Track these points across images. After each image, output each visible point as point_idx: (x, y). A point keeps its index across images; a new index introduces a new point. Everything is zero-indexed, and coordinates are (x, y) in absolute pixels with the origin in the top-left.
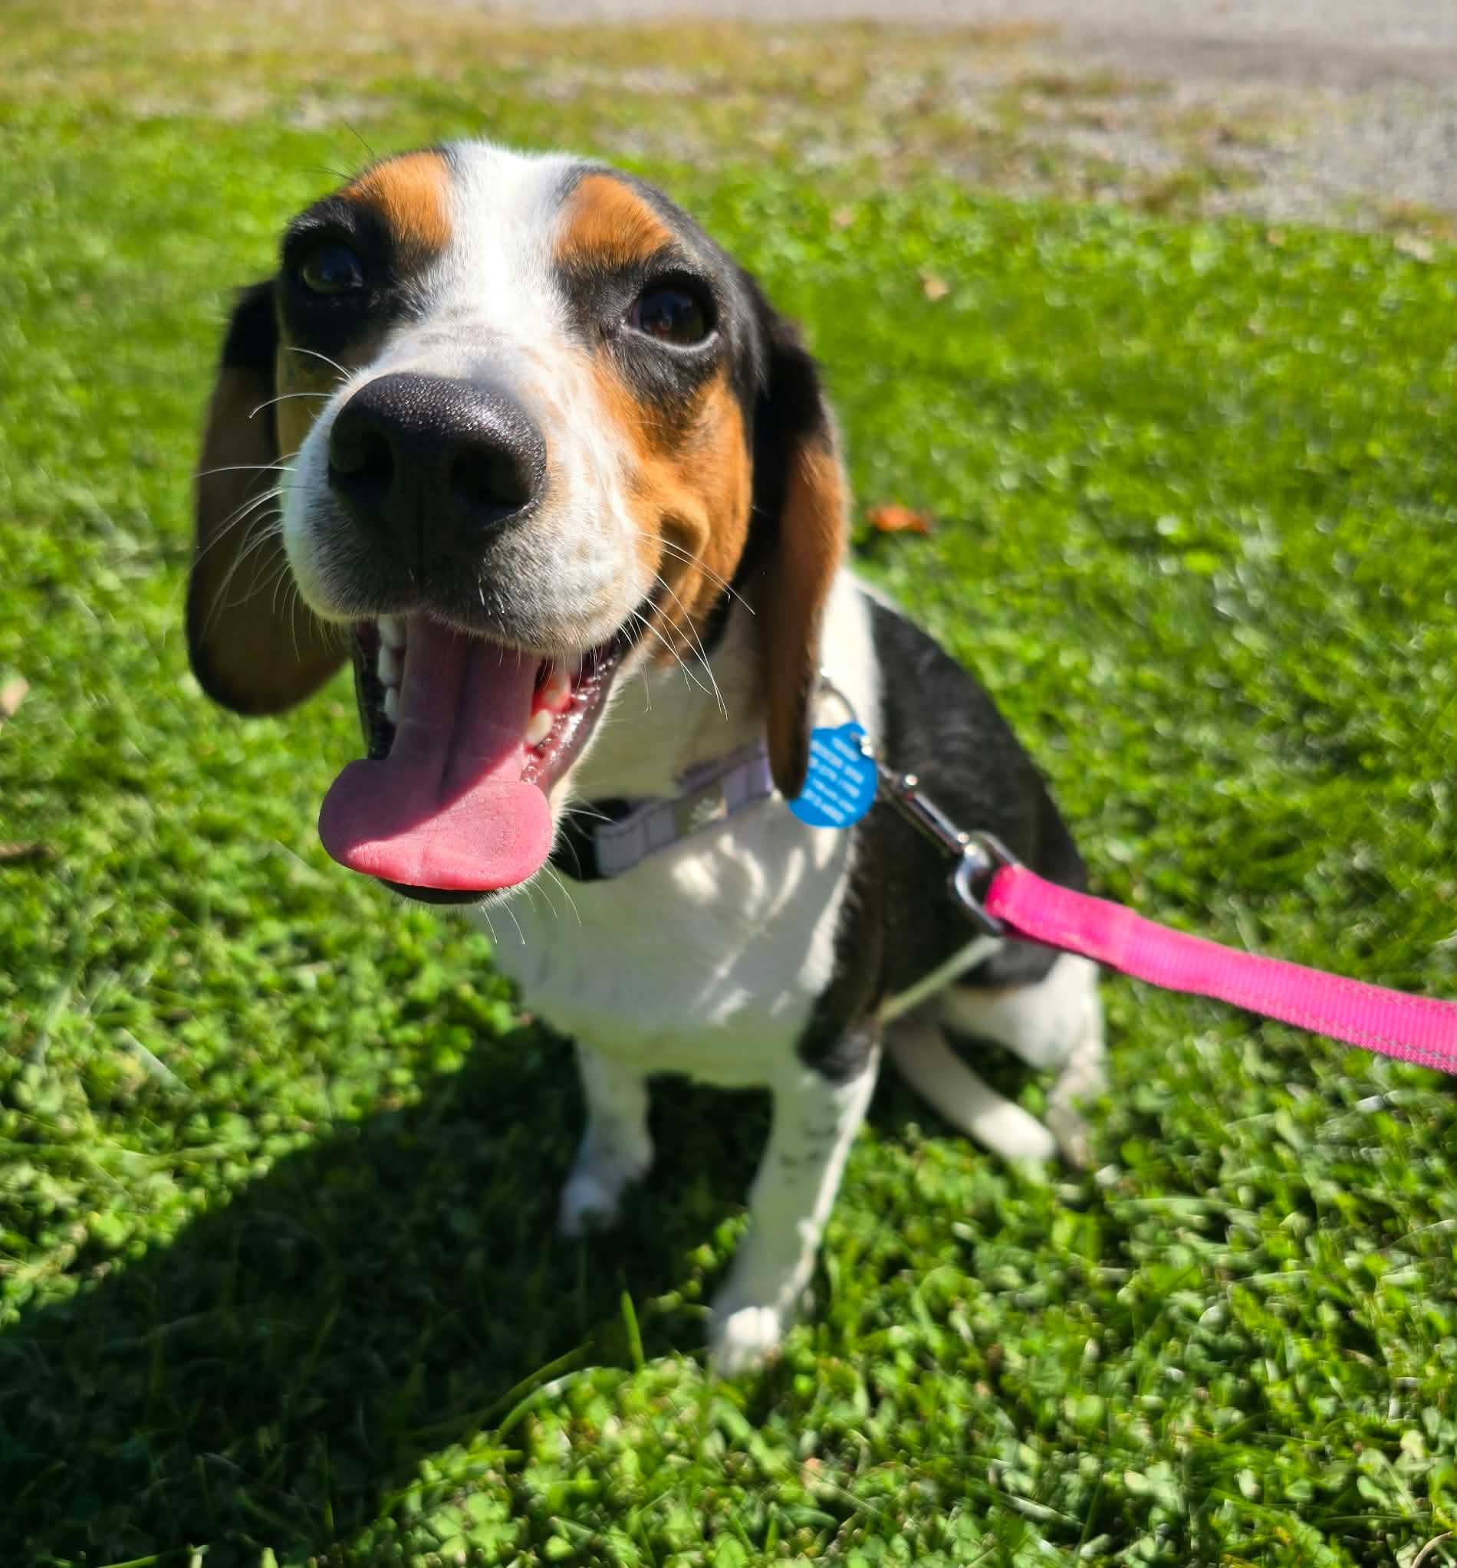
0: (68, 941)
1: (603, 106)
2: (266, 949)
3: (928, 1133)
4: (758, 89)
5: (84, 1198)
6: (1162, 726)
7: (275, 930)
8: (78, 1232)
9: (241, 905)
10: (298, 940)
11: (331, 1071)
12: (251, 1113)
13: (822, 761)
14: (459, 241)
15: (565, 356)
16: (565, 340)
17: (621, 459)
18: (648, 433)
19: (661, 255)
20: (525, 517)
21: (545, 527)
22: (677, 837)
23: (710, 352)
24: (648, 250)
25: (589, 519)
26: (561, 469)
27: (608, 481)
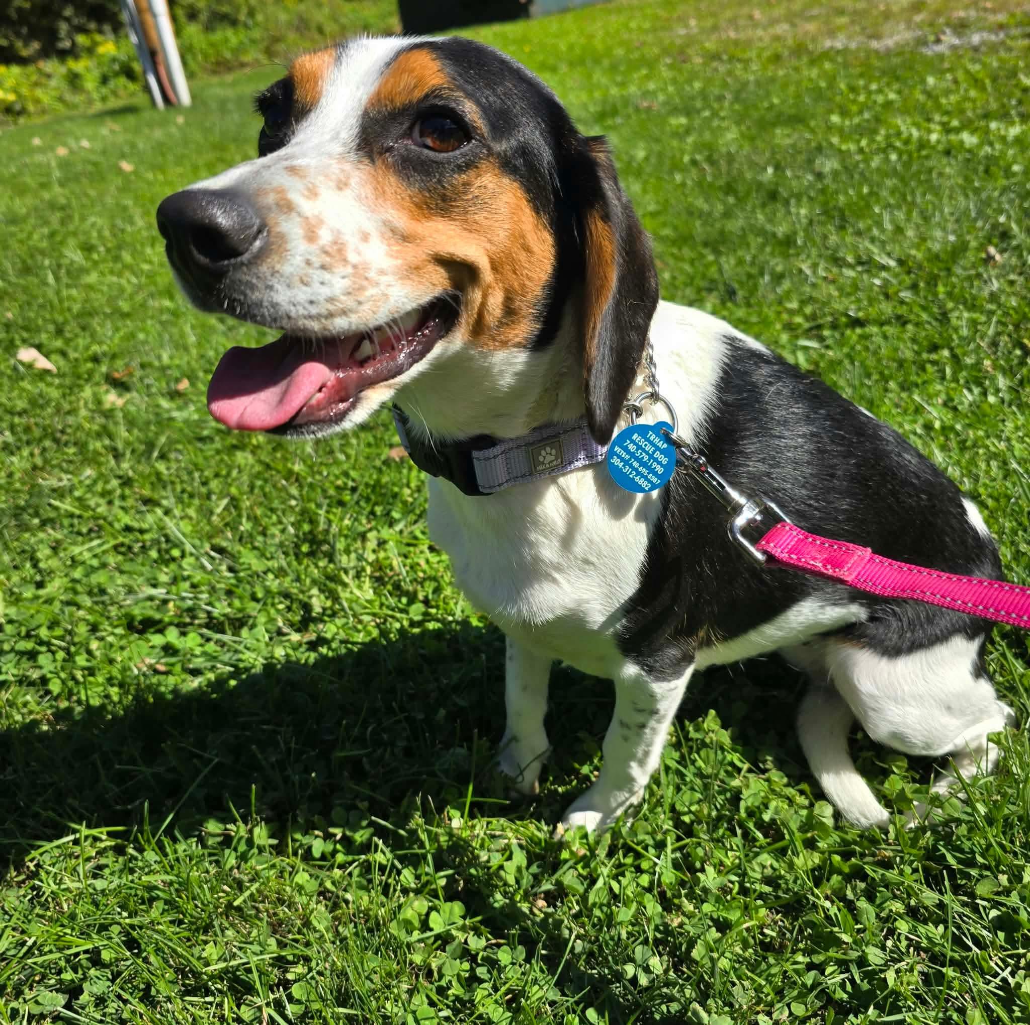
13: (639, 447)
14: (323, 101)
15: (348, 167)
16: (353, 156)
17: (385, 223)
18: (418, 206)
19: (427, 96)
20: (242, 264)
21: (264, 269)
22: (531, 474)
23: (464, 155)
24: (418, 94)
25: (308, 263)
26: (282, 237)
27: (365, 237)
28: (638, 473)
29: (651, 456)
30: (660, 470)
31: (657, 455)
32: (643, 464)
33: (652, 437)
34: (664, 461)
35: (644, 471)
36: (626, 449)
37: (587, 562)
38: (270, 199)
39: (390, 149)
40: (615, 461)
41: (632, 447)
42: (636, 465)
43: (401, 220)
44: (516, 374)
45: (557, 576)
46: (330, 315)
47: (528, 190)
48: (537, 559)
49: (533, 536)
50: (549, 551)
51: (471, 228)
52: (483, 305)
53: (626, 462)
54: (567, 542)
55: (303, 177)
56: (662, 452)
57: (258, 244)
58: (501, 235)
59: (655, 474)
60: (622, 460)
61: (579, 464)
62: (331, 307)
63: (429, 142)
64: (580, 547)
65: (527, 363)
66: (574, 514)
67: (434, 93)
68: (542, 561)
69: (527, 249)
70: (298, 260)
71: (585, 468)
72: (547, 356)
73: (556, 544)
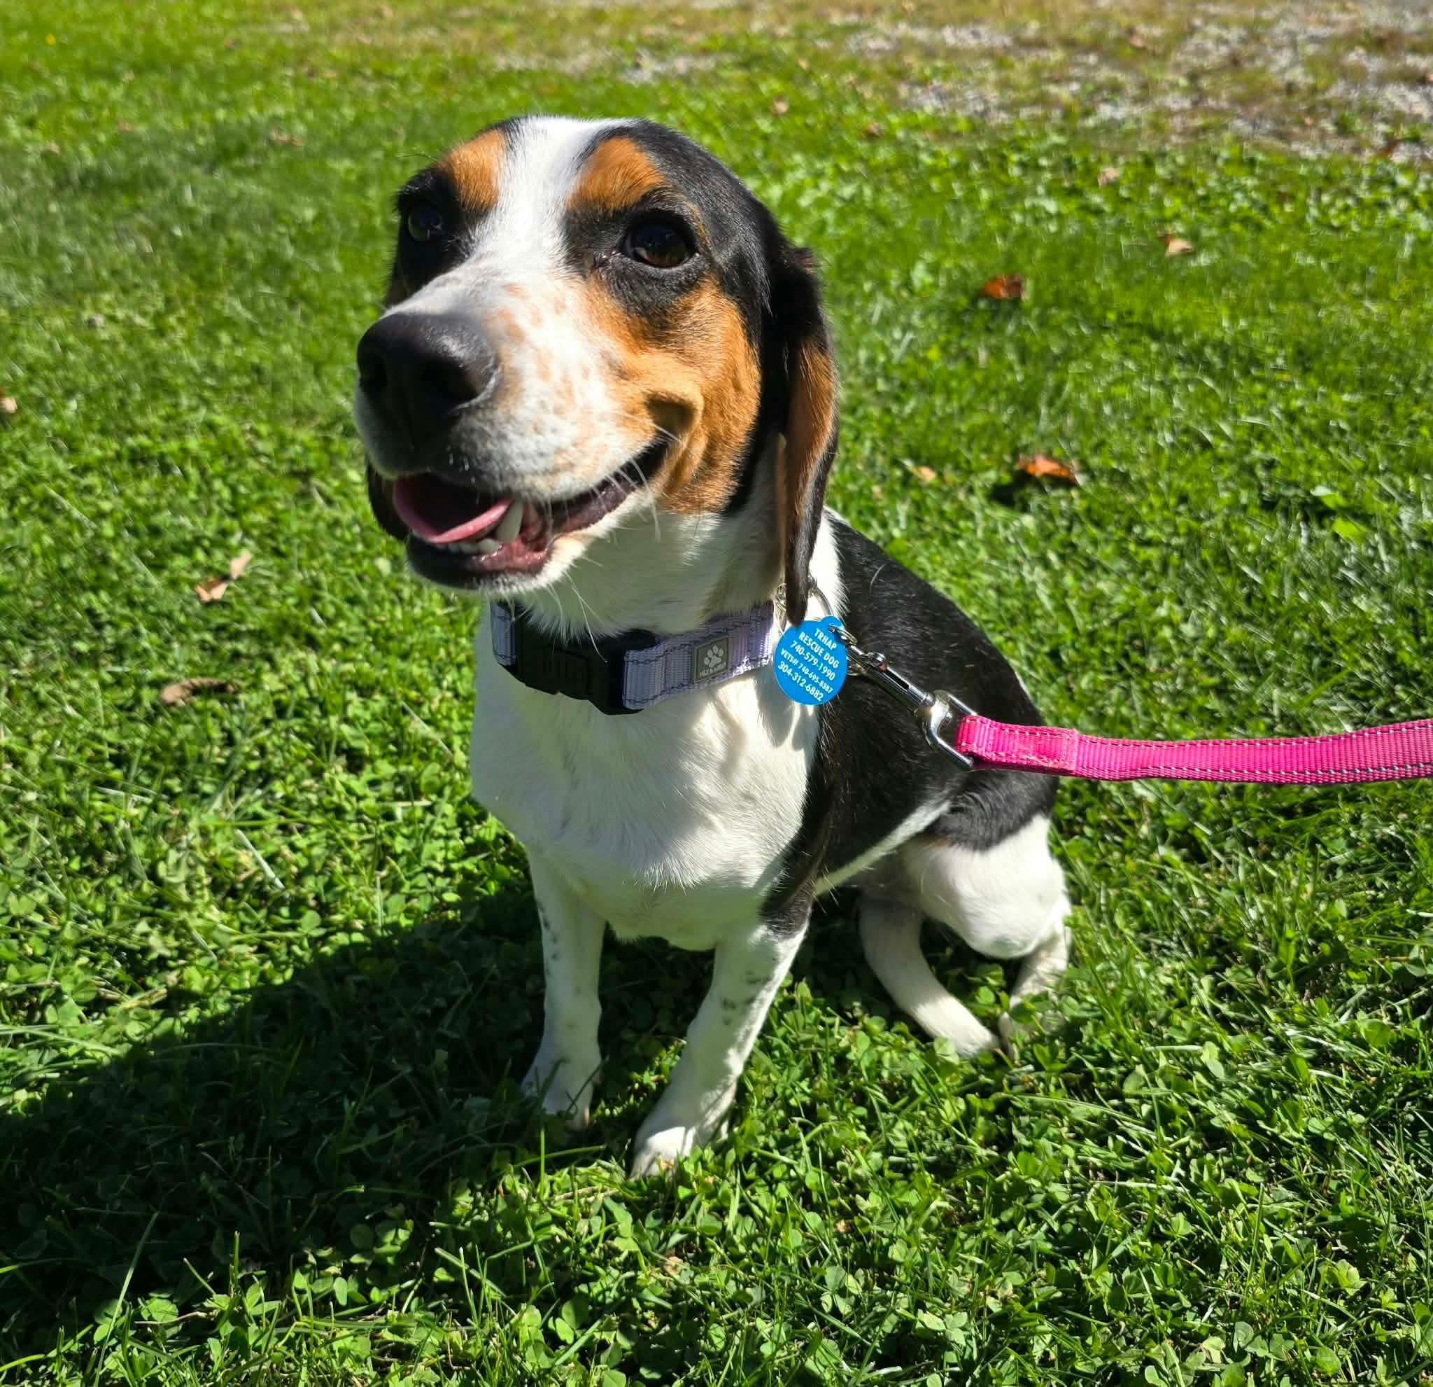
0: (228, 759)
1: (912, 60)
2: (373, 784)
3: (869, 1010)
4: (1069, 44)
5: (182, 953)
6: (1241, 683)
7: (385, 768)
8: (172, 978)
9: (365, 746)
10: (400, 779)
11: (393, 886)
12: (324, 909)
13: (807, 649)
14: (503, 201)
15: (559, 283)
16: (563, 271)
17: (604, 355)
18: (635, 336)
19: (645, 198)
20: (477, 407)
21: (500, 413)
22: (691, 682)
23: (688, 271)
24: (635, 196)
25: (543, 405)
26: (515, 372)
27: (586, 373)
28: (809, 681)
29: (821, 659)
30: (831, 675)
31: (827, 657)
32: (813, 669)
33: (820, 635)
34: (835, 664)
35: (815, 678)
36: (793, 651)
37: (748, 797)
38: (499, 326)
39: (603, 263)
40: (783, 667)
41: (800, 650)
42: (806, 671)
43: (619, 351)
44: (703, 546)
45: (712, 817)
46: (555, 471)
47: (744, 313)
48: (692, 795)
49: (687, 765)
50: (706, 785)
51: (690, 360)
52: (686, 453)
53: (795, 669)
54: (727, 769)
55: (524, 298)
56: (832, 652)
57: (493, 381)
58: (716, 367)
59: (827, 680)
60: (790, 665)
61: (742, 669)
62: (560, 461)
63: (643, 253)
64: (742, 778)
65: (715, 533)
66: (734, 735)
67: (655, 193)
68: (699, 798)
69: (737, 388)
70: (531, 402)
71: (747, 674)
72: (735, 524)
73: (714, 773)
